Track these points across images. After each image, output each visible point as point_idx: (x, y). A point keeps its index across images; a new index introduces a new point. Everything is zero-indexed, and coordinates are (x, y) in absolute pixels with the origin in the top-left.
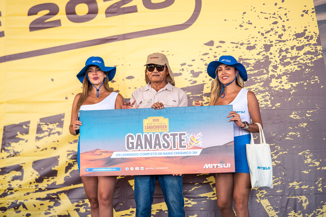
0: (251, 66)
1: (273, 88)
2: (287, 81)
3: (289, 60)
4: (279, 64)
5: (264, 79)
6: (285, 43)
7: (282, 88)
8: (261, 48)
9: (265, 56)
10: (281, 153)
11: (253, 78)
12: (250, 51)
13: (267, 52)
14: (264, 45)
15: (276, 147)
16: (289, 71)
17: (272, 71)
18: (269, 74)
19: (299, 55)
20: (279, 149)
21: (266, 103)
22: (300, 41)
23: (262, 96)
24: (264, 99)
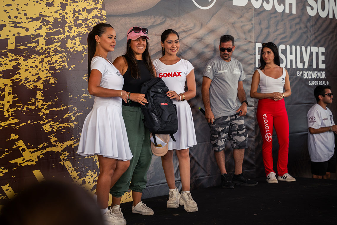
0: (50, 24)
1: (68, 49)
2: (79, 43)
3: (80, 22)
4: (73, 25)
5: (61, 39)
6: (77, 4)
7: (76, 49)
8: (58, 6)
9: (61, 15)
10: (78, 114)
11: (52, 37)
12: (49, 8)
13: (63, 11)
14: (60, 3)
15: (73, 108)
16: (81, 33)
17: (68, 31)
18: (65, 35)
19: (89, 18)
20: (76, 111)
21: (63, 64)
22: (90, 3)
23: (60, 57)
24: (62, 60)
